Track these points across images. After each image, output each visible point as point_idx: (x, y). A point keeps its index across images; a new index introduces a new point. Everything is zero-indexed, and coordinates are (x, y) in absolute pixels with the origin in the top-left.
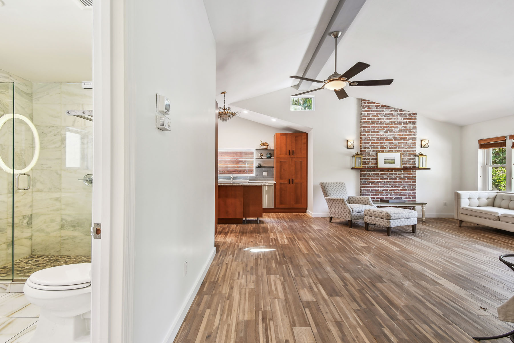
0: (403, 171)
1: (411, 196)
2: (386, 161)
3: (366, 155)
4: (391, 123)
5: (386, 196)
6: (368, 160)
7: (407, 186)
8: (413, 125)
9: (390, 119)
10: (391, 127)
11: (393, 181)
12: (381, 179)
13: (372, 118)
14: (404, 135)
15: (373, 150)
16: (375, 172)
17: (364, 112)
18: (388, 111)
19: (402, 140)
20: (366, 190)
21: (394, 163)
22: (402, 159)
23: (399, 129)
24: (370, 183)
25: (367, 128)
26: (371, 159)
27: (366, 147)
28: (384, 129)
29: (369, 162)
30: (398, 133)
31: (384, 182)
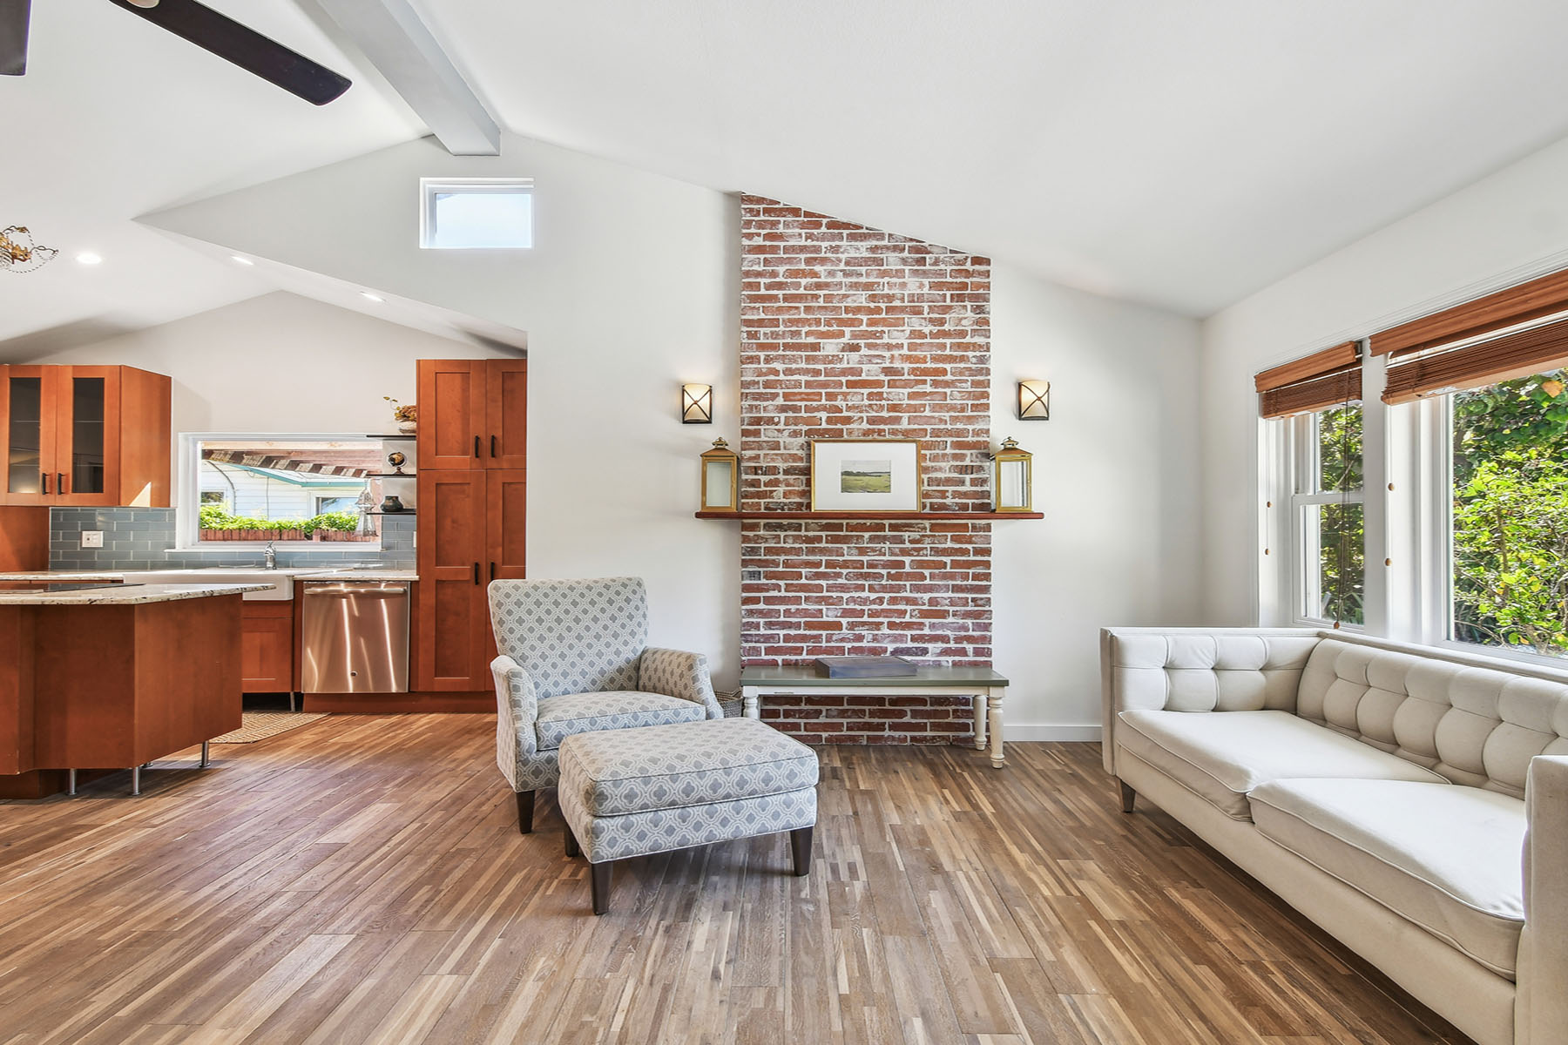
0: (932, 525)
1: (969, 643)
2: (851, 481)
3: (761, 453)
4: (872, 305)
5: (854, 641)
6: (772, 477)
7: (950, 594)
8: (972, 312)
9: (868, 286)
10: (872, 323)
11: (884, 572)
12: (829, 564)
13: (789, 280)
14: (935, 359)
15: (795, 431)
16: (803, 533)
17: (749, 252)
18: (862, 249)
19: (924, 382)
20: (761, 613)
21: (887, 488)
22: (926, 470)
23: (912, 331)
24: (782, 583)
25: (762, 330)
26: (786, 472)
27: (762, 414)
28: (842, 334)
29: (776, 483)
30: (905, 351)
31: (846, 579)
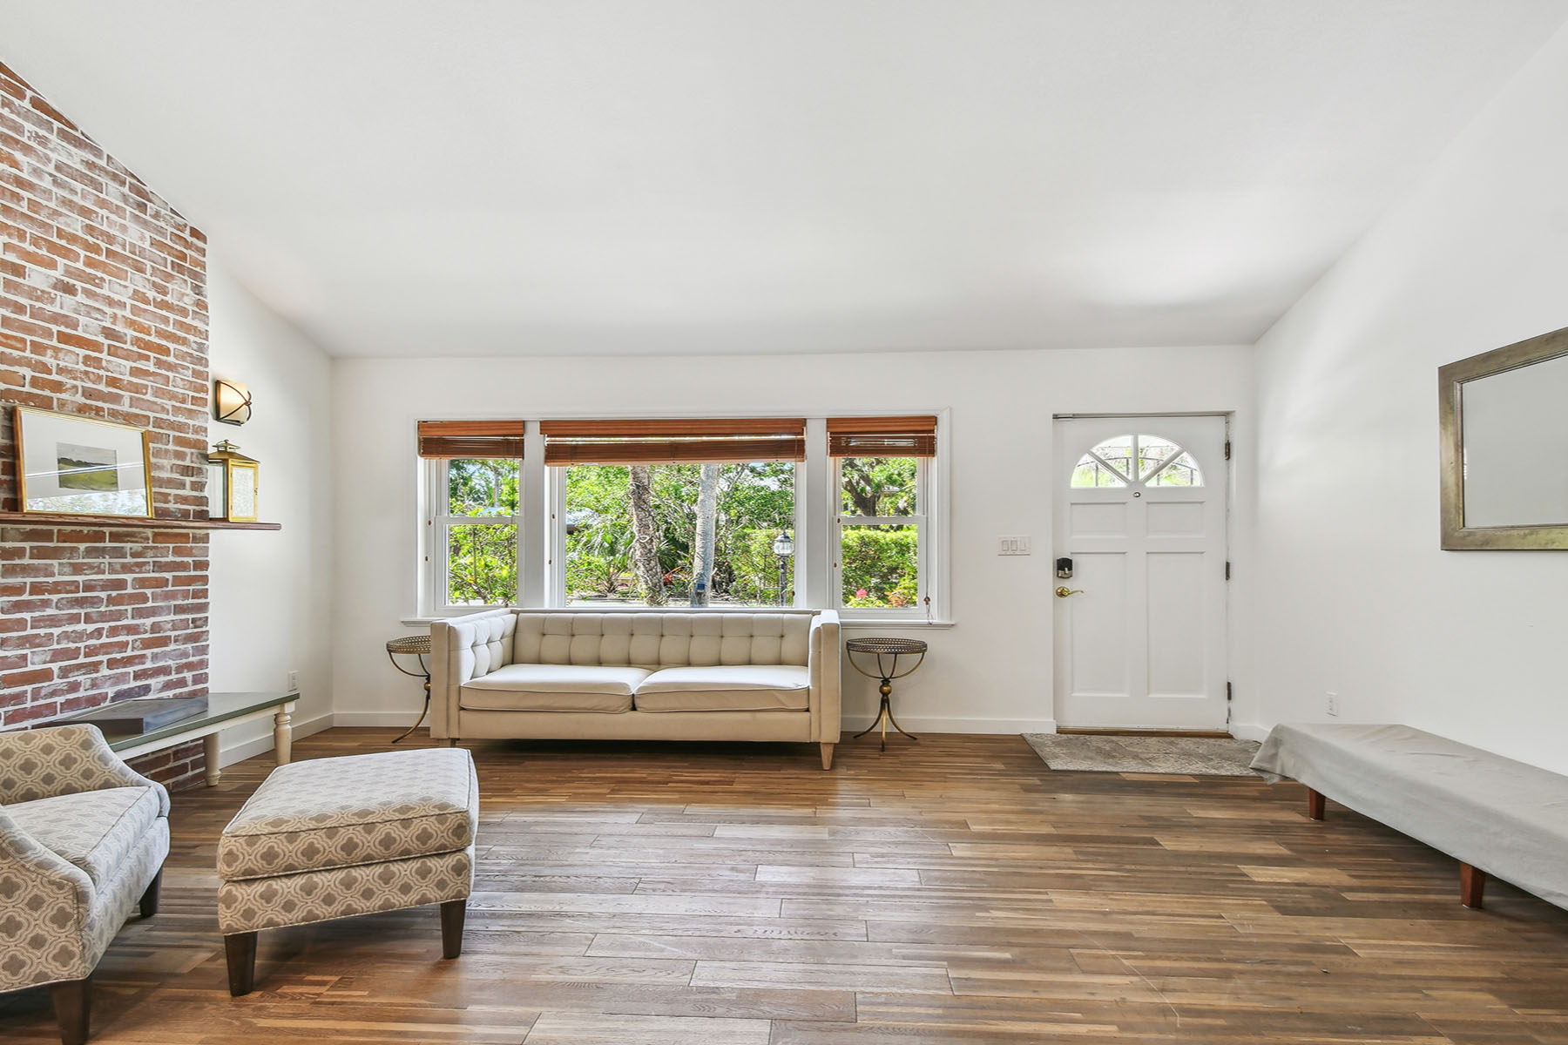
0: (156, 535)
1: (188, 671)
2: (70, 472)
4: (91, 240)
5: (68, 692)
8: (192, 290)
9: (85, 212)
10: (90, 263)
14: (160, 333)
18: (75, 158)
19: (147, 358)
21: (113, 486)
22: (152, 466)
23: (135, 291)
28: (52, 265)
30: (128, 313)
31: (57, 608)
